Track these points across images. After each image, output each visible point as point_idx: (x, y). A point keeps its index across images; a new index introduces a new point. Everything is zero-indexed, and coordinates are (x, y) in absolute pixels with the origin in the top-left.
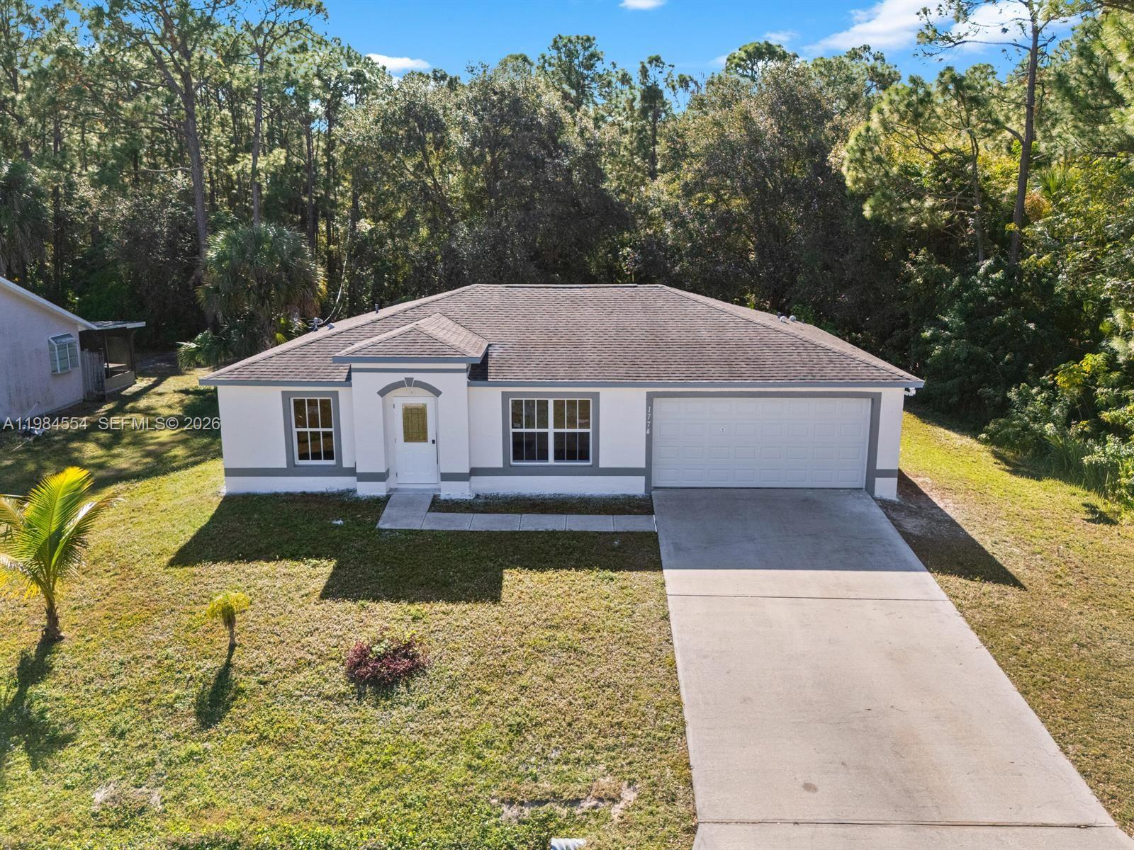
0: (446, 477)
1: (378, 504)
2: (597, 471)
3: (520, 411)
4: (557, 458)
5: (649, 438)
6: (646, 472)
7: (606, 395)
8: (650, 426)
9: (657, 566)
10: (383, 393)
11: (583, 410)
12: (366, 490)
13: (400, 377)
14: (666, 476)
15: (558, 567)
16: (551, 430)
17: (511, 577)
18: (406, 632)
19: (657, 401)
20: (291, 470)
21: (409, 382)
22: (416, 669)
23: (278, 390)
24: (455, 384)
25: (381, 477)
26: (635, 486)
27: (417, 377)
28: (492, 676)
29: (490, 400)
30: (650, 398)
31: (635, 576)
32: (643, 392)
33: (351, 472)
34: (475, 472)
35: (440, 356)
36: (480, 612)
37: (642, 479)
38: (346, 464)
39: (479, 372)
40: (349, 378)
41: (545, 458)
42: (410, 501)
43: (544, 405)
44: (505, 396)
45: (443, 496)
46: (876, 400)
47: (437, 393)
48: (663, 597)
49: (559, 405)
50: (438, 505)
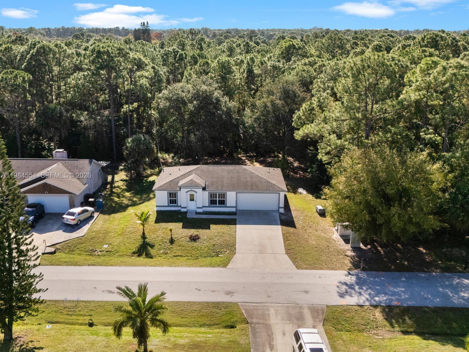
0: (198, 208)
1: (186, 213)
2: (226, 207)
3: (211, 195)
4: (219, 204)
5: (236, 201)
6: (236, 207)
7: (228, 193)
8: (236, 198)
9: (236, 224)
10: (186, 192)
11: (224, 195)
12: (183, 210)
13: (190, 189)
14: (240, 208)
15: (219, 224)
16: (218, 199)
17: (211, 226)
18: (197, 233)
19: (238, 194)
20: (168, 206)
21: (191, 190)
22: (199, 238)
23: (166, 192)
24: (200, 191)
25: (186, 208)
26: (234, 210)
27: (193, 189)
28: (210, 239)
29: (206, 194)
30: (236, 193)
31: (232, 226)
32: (235, 192)
33: (180, 206)
34: (203, 207)
35: (197, 186)
36: (207, 231)
37: (235, 208)
38: (179, 205)
39: (204, 189)
40: (180, 189)
41: (216, 204)
42: (191, 212)
43: (216, 194)
44: (209, 193)
45: (197, 211)
46: (279, 194)
47: (196, 192)
48: (236, 229)
49: (219, 194)
50: (197, 213)
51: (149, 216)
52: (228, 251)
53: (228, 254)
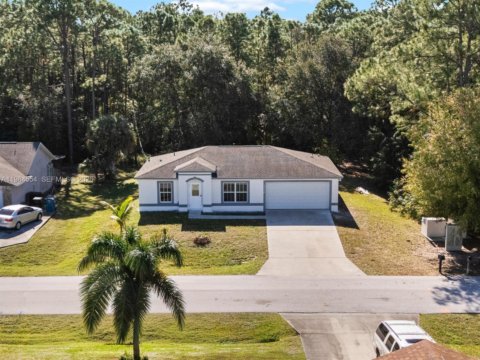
0: (205, 206)
1: (186, 213)
2: (249, 204)
3: (226, 187)
4: (237, 200)
5: (265, 194)
6: (264, 204)
7: (252, 182)
8: (265, 190)
9: (265, 225)
10: (187, 181)
11: (245, 187)
12: (182, 210)
13: (192, 177)
14: (270, 206)
15: (239, 226)
16: (235, 192)
17: (227, 228)
18: (206, 236)
19: (267, 183)
20: (159, 204)
21: (195, 178)
22: (209, 242)
23: (156, 181)
24: (208, 178)
25: (185, 206)
26: (261, 209)
27: (197, 176)
28: (226, 243)
29: (218, 183)
30: (265, 182)
31: (259, 227)
32: (262, 181)
33: (177, 205)
34: (213, 205)
35: (204, 170)
36: (221, 233)
37: (263, 207)
38: (175, 202)
39: (214, 175)
40: (177, 177)
41: (234, 201)
42: (195, 212)
43: (233, 185)
44: (222, 182)
45: (204, 211)
46: (331, 182)
47: (203, 181)
48: (266, 231)
49: (238, 186)
50: (203, 213)
51: (129, 210)
52: (256, 257)
53: (255, 260)
